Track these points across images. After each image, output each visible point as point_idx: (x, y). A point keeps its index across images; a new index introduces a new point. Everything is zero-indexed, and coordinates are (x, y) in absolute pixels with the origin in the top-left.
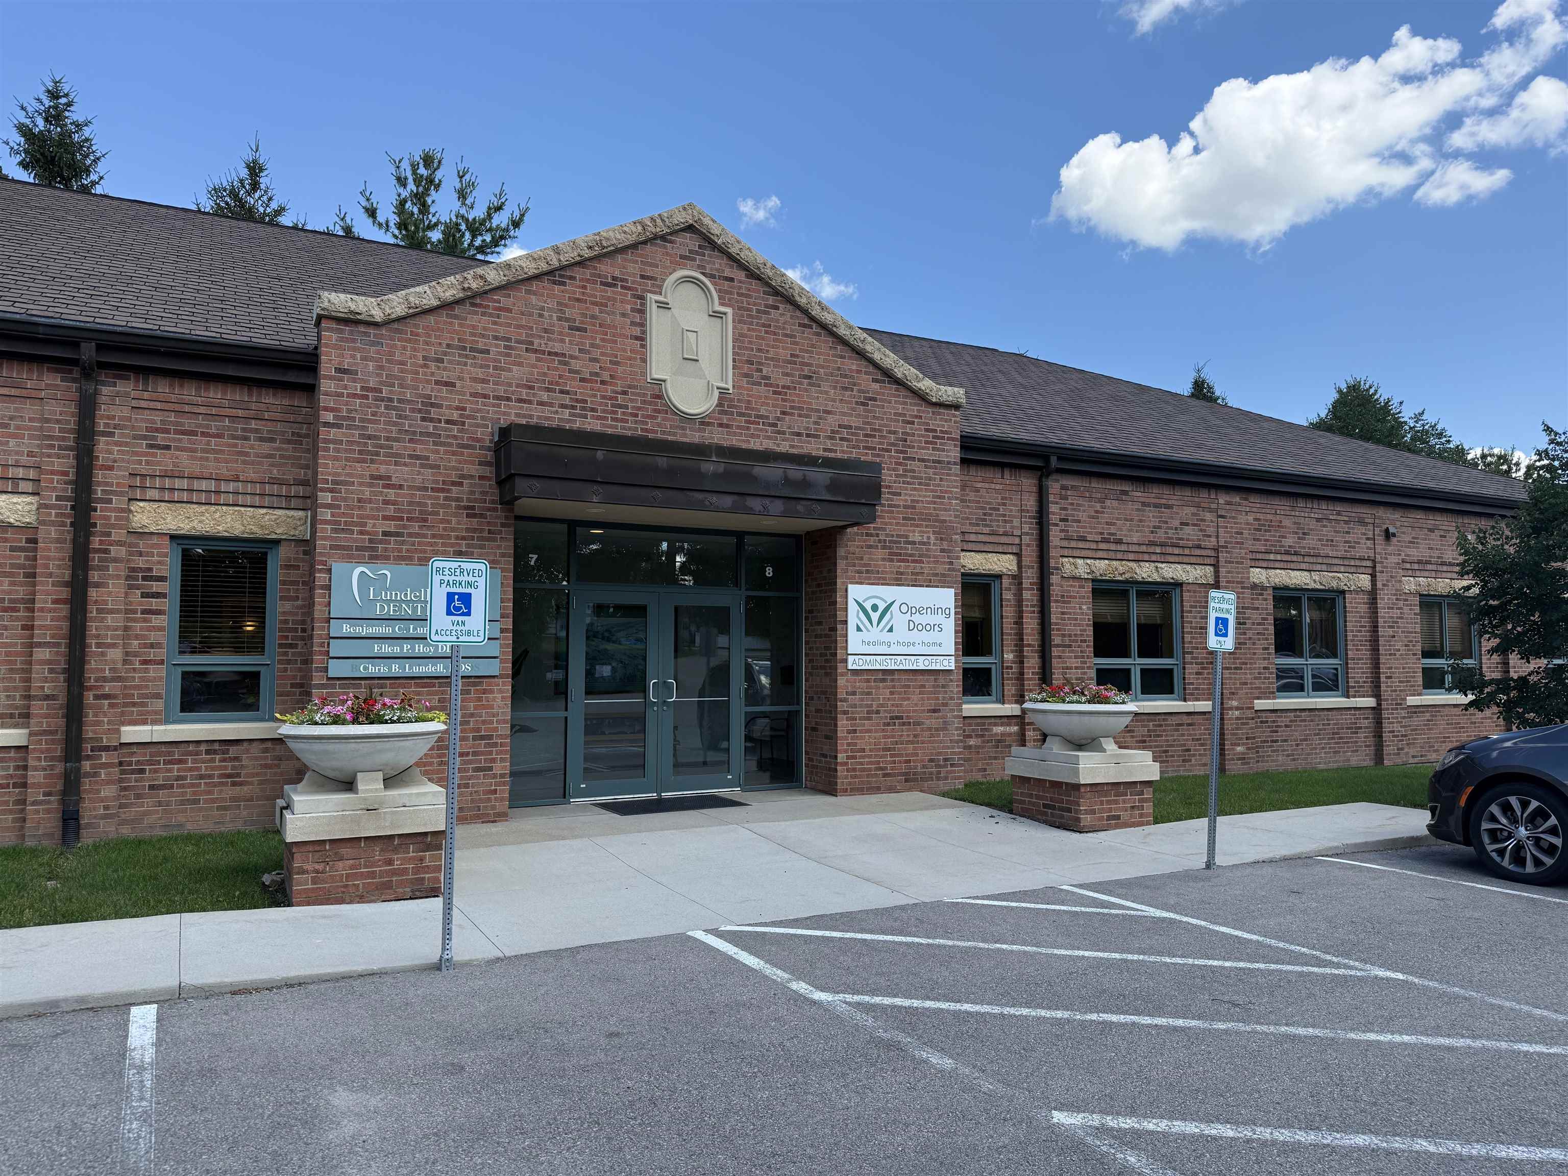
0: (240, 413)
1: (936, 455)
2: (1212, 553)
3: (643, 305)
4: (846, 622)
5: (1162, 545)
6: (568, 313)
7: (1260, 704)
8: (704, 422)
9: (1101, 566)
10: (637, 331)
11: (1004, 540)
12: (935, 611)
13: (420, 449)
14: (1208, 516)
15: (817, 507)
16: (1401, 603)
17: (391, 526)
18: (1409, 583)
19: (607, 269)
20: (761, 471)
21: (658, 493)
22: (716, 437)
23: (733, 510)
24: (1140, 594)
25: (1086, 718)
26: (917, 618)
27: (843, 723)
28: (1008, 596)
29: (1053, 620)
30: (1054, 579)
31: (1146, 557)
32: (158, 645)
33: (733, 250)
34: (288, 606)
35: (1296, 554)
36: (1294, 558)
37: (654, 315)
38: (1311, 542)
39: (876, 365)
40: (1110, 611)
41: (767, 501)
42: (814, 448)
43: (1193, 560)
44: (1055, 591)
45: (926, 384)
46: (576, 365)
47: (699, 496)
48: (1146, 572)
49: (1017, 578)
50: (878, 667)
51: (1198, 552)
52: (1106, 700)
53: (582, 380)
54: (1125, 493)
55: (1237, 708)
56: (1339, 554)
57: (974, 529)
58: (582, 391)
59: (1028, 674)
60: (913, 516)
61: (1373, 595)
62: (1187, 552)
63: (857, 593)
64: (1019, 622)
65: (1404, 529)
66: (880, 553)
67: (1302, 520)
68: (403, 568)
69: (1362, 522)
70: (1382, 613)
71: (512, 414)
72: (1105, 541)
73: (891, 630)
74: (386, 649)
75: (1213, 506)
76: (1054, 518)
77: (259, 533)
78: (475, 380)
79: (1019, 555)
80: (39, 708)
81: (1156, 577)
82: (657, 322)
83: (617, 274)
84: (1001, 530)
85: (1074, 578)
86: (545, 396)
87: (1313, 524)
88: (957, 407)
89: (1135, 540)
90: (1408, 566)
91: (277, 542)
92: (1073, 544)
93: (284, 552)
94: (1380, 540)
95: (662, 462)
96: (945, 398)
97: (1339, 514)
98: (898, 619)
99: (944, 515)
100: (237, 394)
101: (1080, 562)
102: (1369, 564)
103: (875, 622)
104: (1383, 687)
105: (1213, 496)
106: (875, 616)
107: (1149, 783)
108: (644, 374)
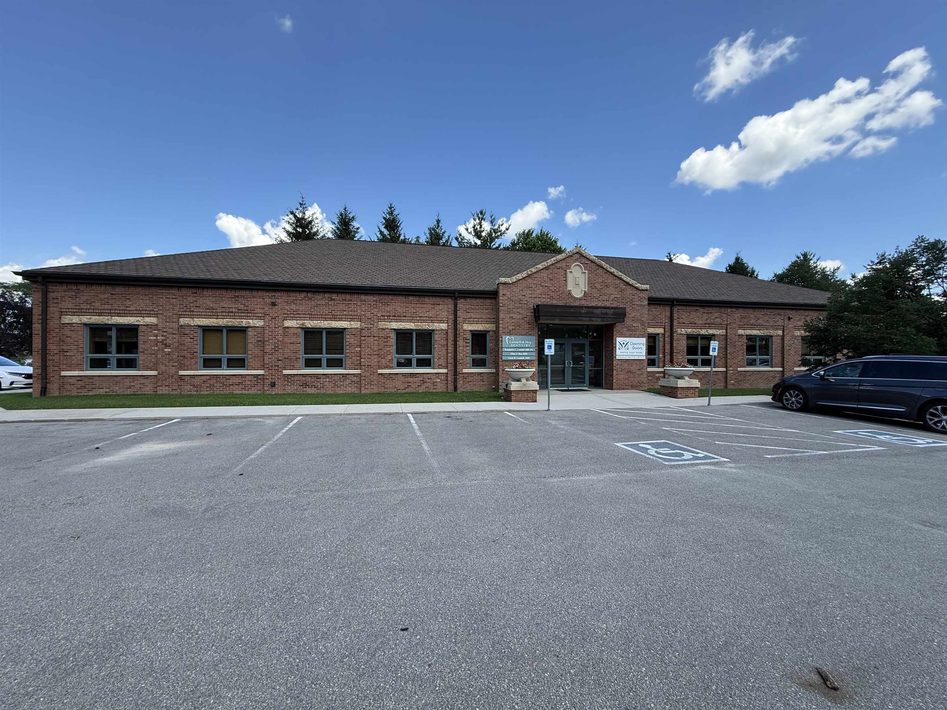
0: (482, 304)
1: (641, 303)
2: (725, 326)
3: (566, 272)
4: (616, 347)
5: (709, 324)
6: (549, 276)
7: (739, 369)
8: (580, 299)
9: (689, 331)
10: (565, 279)
11: (661, 324)
12: (640, 344)
13: (519, 310)
14: (724, 315)
15: (609, 319)
16: (793, 339)
17: (513, 328)
18: (797, 333)
19: (558, 265)
20: (595, 311)
21: (571, 318)
22: (584, 303)
23: (589, 321)
24: (701, 338)
25: (680, 371)
26: (635, 346)
27: (615, 372)
28: (661, 339)
29: (674, 346)
30: (675, 334)
31: (704, 328)
32: (468, 353)
33: (588, 257)
34: (491, 345)
35: (754, 325)
36: (754, 326)
37: (568, 274)
38: (760, 321)
39: (624, 281)
40: (692, 342)
41: (597, 319)
42: (608, 304)
43: (719, 328)
44: (675, 338)
45: (638, 285)
46: (551, 288)
47: (580, 318)
48: (703, 332)
49: (664, 335)
50: (624, 358)
51: (721, 326)
52: (686, 367)
53: (552, 292)
54: (697, 310)
55: (732, 370)
56: (771, 325)
57: (651, 322)
58: (552, 294)
59: (666, 360)
60: (634, 319)
61: (783, 337)
62: (717, 326)
63: (619, 340)
64: (664, 346)
65: (796, 316)
66: (625, 329)
67: (757, 315)
68: (516, 336)
69: (779, 315)
70: (786, 342)
71: (538, 302)
72: (690, 323)
73: (628, 349)
74: (513, 354)
75: (726, 312)
76: (675, 318)
77: (486, 329)
78: (529, 294)
79: (664, 328)
80: (449, 365)
81: (707, 333)
82: (569, 276)
83: (560, 266)
84: (659, 322)
85: (681, 334)
86: (544, 296)
87: (761, 316)
88: (647, 290)
89: (700, 323)
90: (797, 327)
91: (489, 331)
92: (681, 325)
93: (490, 333)
94: (786, 320)
95: (572, 310)
96: (643, 288)
97: (771, 312)
98: (630, 346)
99: (643, 319)
100: (482, 300)
101: (683, 329)
102: (782, 327)
103: (624, 347)
104: (785, 365)
105: (726, 309)
106: (624, 346)
107: (697, 388)
108: (566, 289)
